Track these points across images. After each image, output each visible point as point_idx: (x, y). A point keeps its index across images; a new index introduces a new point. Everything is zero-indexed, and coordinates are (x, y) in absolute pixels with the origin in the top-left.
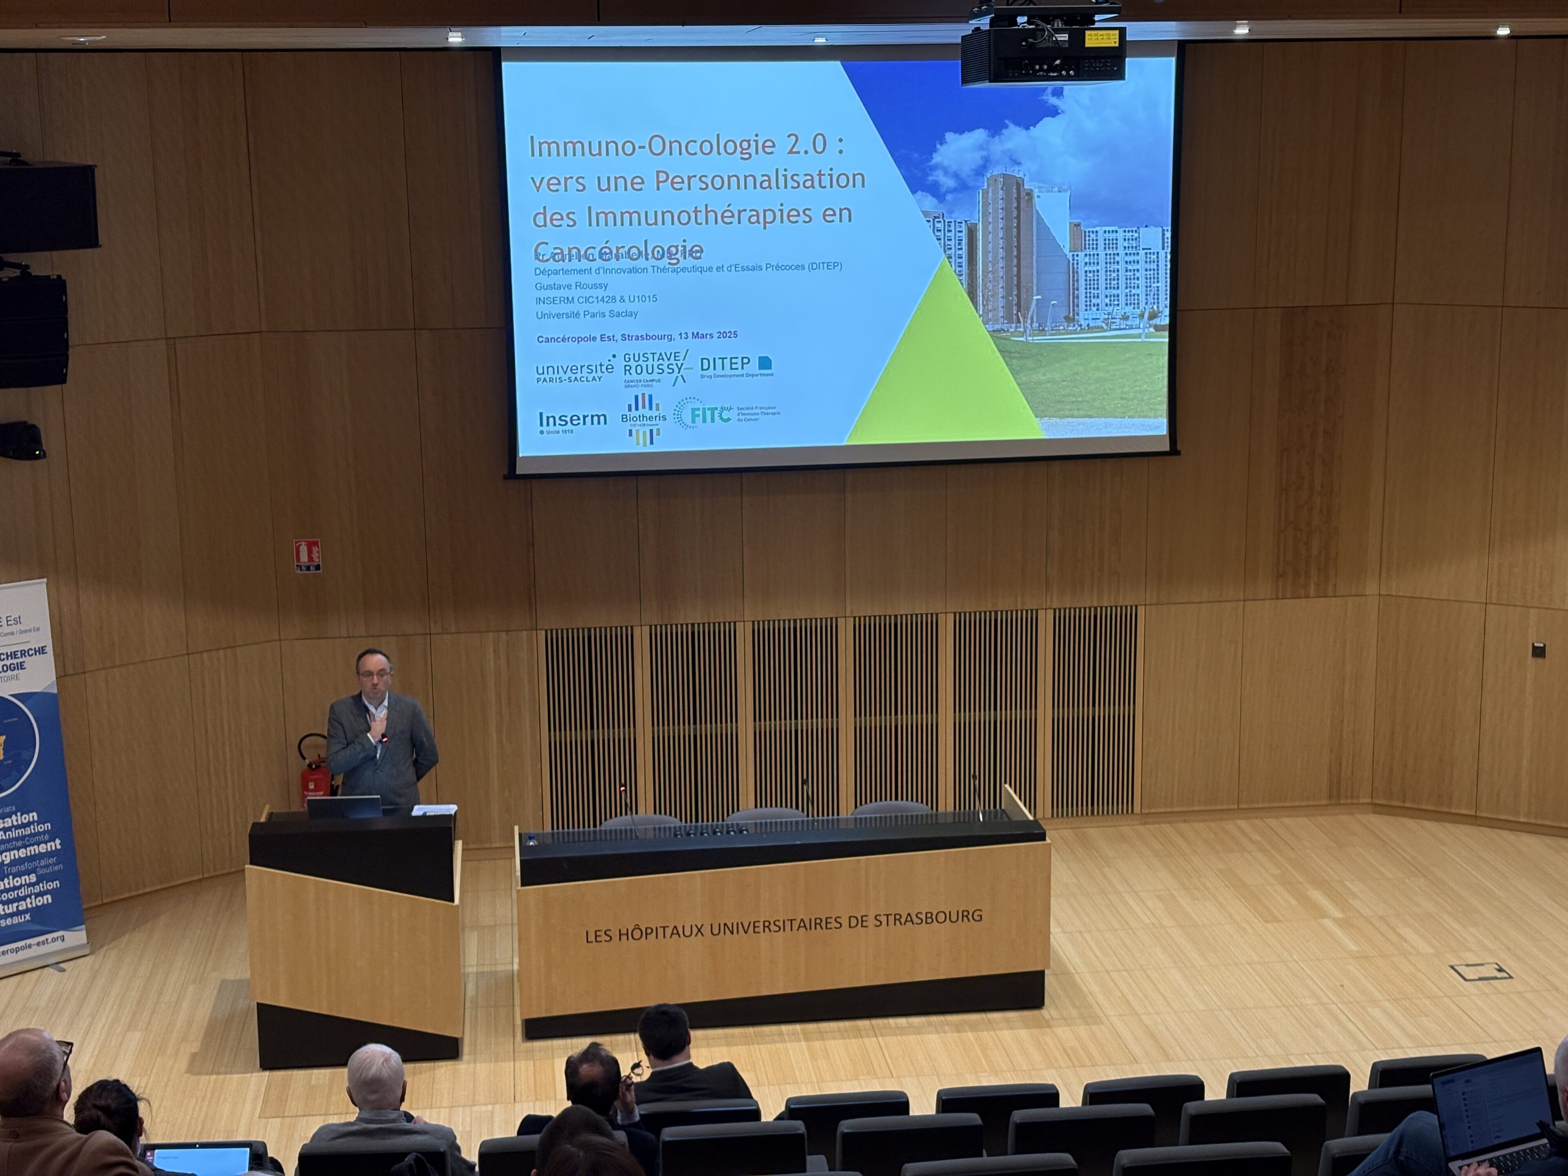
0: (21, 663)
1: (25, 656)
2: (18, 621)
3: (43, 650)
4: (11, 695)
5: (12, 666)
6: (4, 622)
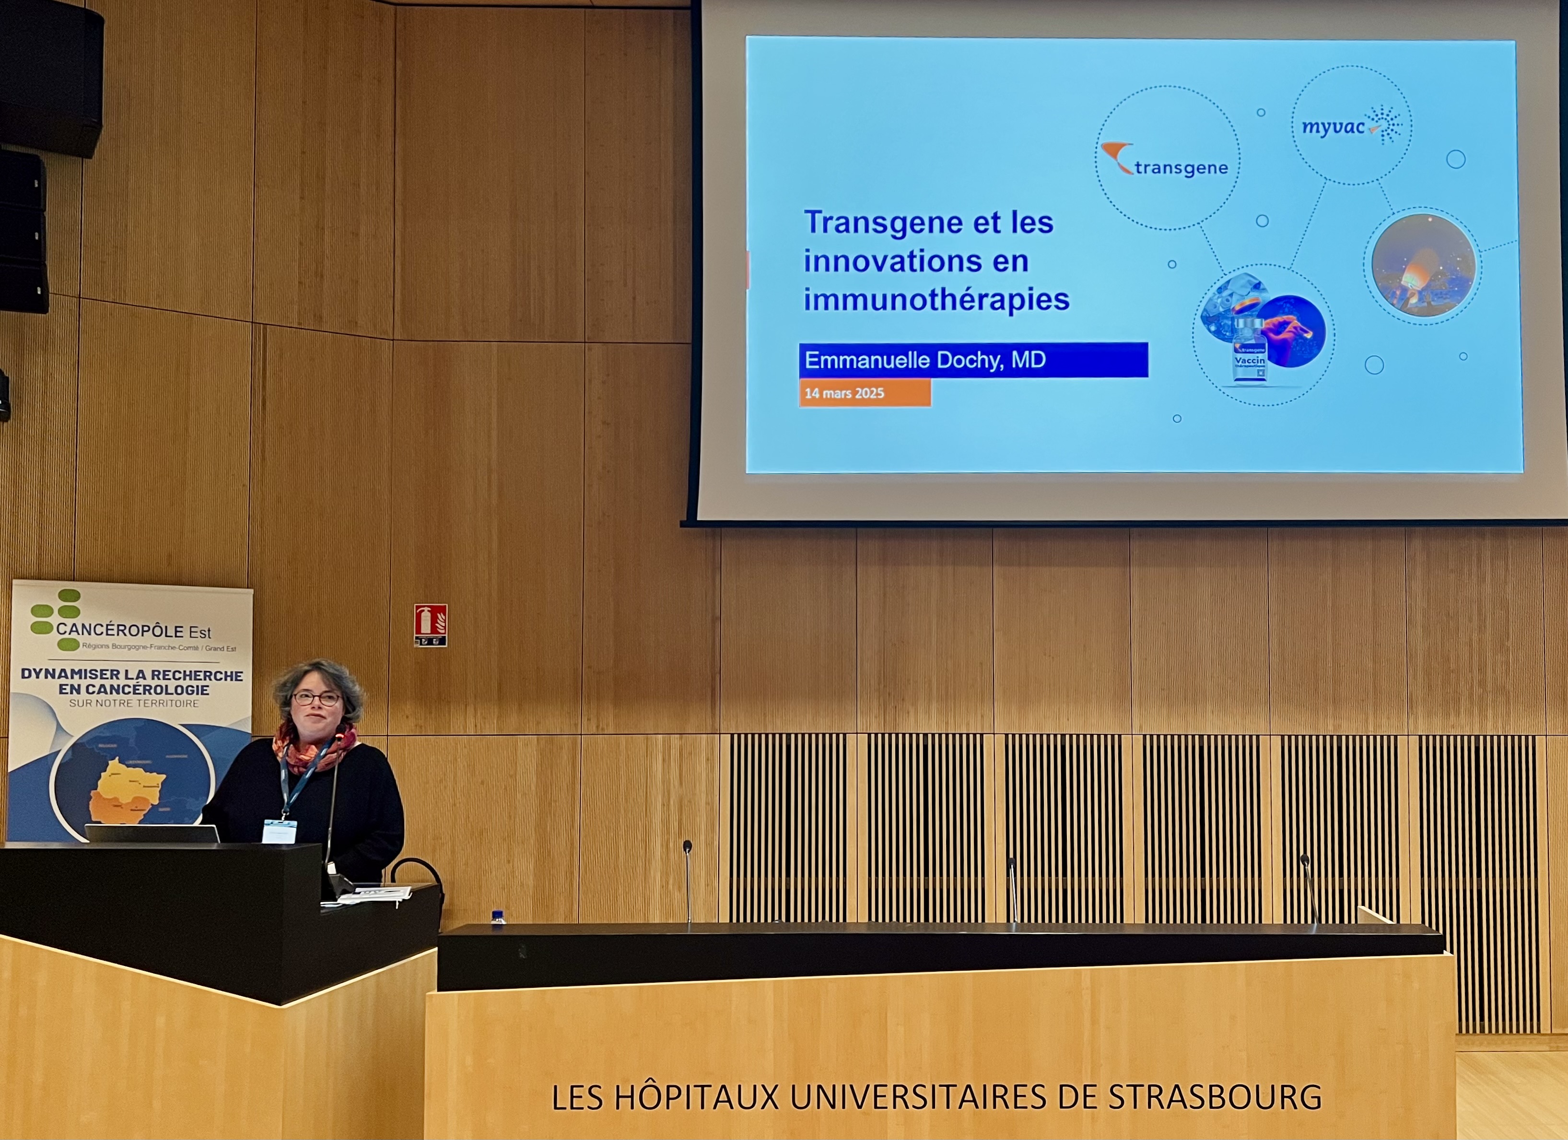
0: (203, 686)
1: (210, 680)
3: (237, 676)
4: (182, 725)
5: (190, 688)
6: (186, 632)
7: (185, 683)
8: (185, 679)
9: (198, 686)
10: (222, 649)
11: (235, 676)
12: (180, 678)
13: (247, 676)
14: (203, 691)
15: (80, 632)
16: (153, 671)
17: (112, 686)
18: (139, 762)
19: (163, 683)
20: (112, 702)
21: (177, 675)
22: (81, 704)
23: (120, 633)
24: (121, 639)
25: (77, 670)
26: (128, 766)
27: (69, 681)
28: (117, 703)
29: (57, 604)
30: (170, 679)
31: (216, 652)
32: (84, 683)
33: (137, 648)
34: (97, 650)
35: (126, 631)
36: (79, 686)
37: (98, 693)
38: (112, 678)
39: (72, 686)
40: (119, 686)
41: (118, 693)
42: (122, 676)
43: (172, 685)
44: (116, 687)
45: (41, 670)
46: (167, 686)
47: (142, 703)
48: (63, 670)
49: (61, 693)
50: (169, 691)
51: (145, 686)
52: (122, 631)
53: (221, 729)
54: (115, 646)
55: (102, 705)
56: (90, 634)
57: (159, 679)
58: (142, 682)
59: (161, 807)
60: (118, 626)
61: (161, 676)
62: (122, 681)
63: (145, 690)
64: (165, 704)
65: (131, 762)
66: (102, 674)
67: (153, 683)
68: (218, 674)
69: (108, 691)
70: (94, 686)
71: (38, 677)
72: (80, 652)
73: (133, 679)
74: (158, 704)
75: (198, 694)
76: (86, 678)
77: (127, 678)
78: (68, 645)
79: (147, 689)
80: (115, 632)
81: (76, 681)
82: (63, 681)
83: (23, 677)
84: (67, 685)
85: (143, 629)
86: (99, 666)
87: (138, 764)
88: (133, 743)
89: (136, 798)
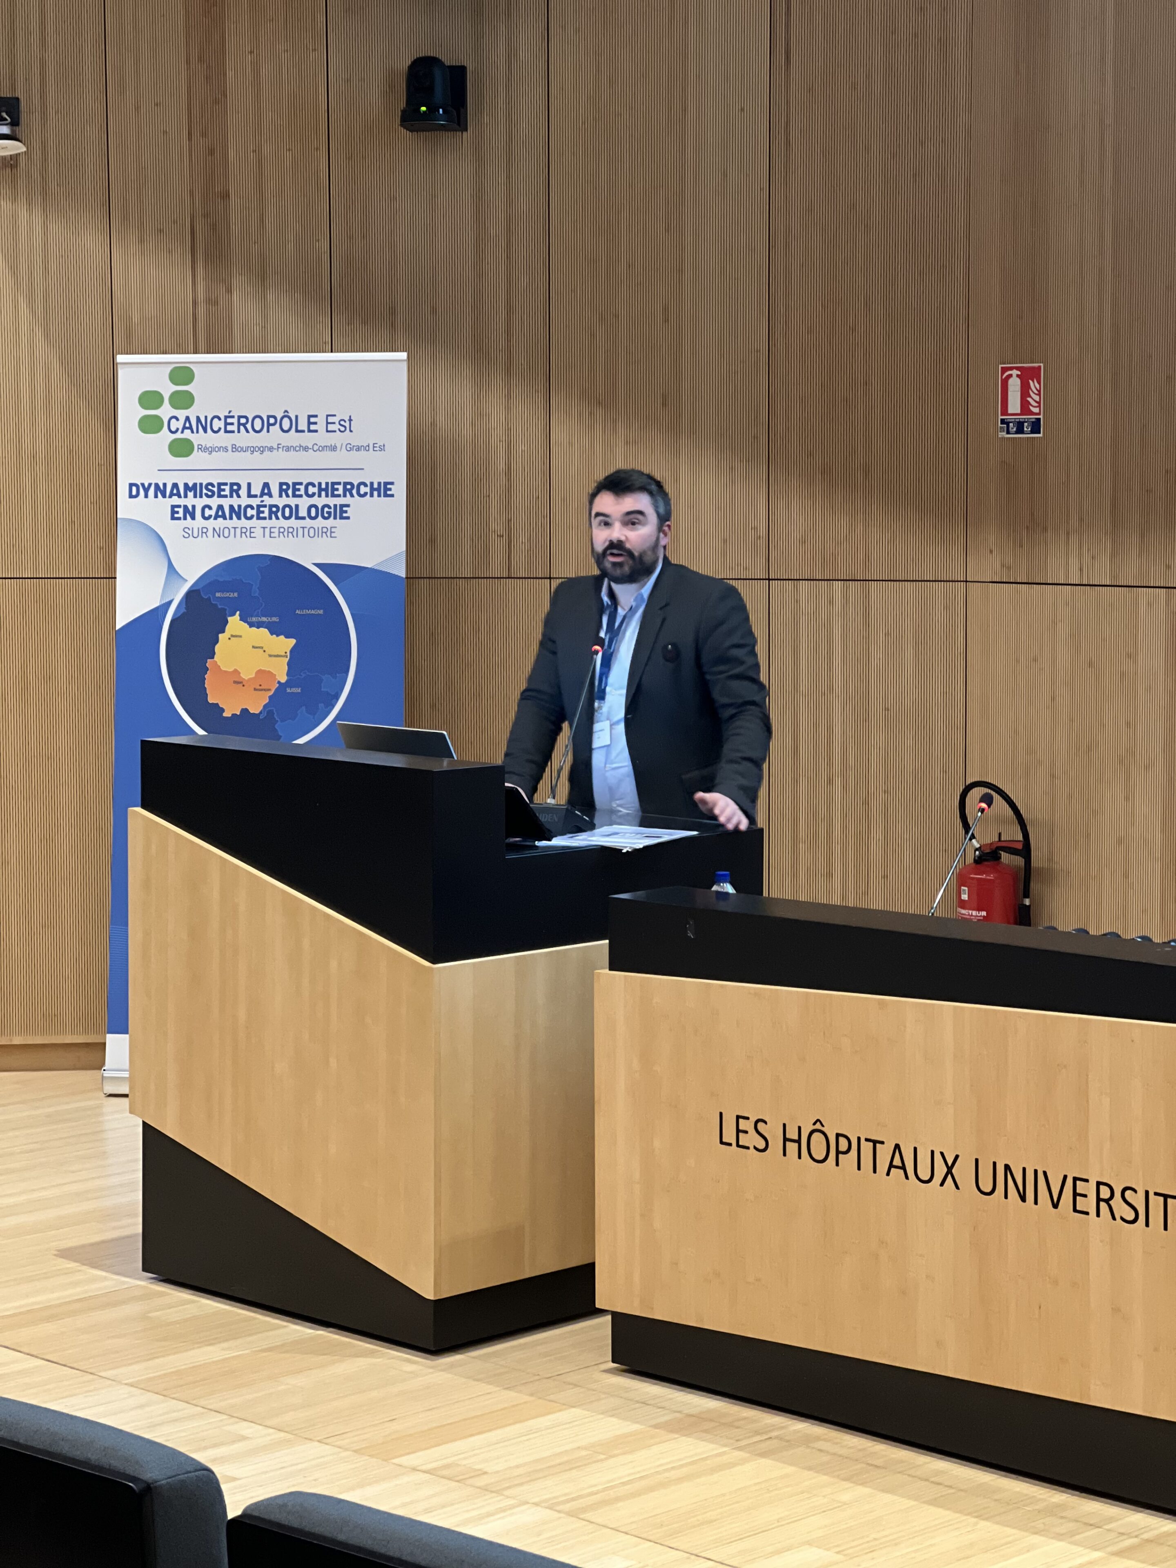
0: (342, 506)
1: (352, 496)
2: (346, 425)
3: (386, 489)
4: (315, 564)
5: (326, 509)
6: (321, 426)
7: (320, 501)
8: (320, 496)
9: (335, 506)
10: (366, 448)
11: (384, 489)
12: (313, 495)
13: (400, 490)
14: (341, 513)
15: (195, 429)
16: (281, 484)
17: (231, 507)
18: (264, 619)
19: (293, 502)
20: (232, 531)
21: (311, 490)
22: (195, 535)
23: (242, 428)
24: (244, 438)
25: (190, 485)
26: (251, 625)
27: (181, 502)
28: (238, 531)
29: (167, 389)
30: (301, 496)
31: (360, 454)
32: (200, 503)
33: (262, 449)
34: (214, 453)
35: (249, 426)
37: (215, 519)
38: (231, 496)
39: (186, 507)
40: (239, 506)
41: (239, 518)
42: (243, 492)
44: (236, 508)
45: (150, 485)
47: (267, 531)
48: (175, 486)
49: (173, 518)
50: (300, 515)
51: (271, 506)
52: (244, 425)
53: (367, 572)
54: (235, 449)
55: (219, 536)
56: (205, 431)
57: (288, 496)
58: (267, 500)
59: (291, 687)
61: (290, 492)
62: (244, 501)
63: (271, 512)
64: (296, 534)
65: (254, 619)
66: (220, 490)
67: (281, 502)
68: (362, 487)
69: (228, 515)
70: (210, 508)
71: (146, 496)
72: (197, 459)
73: (255, 496)
74: (286, 534)
75: (335, 518)
76: (201, 497)
77: (250, 495)
78: (181, 448)
79: (274, 511)
80: (234, 428)
81: (190, 501)
82: (175, 500)
83: (131, 496)
84: (179, 506)
85: (269, 422)
86: (215, 479)
87: (264, 622)
88: (256, 593)
89: (260, 672)
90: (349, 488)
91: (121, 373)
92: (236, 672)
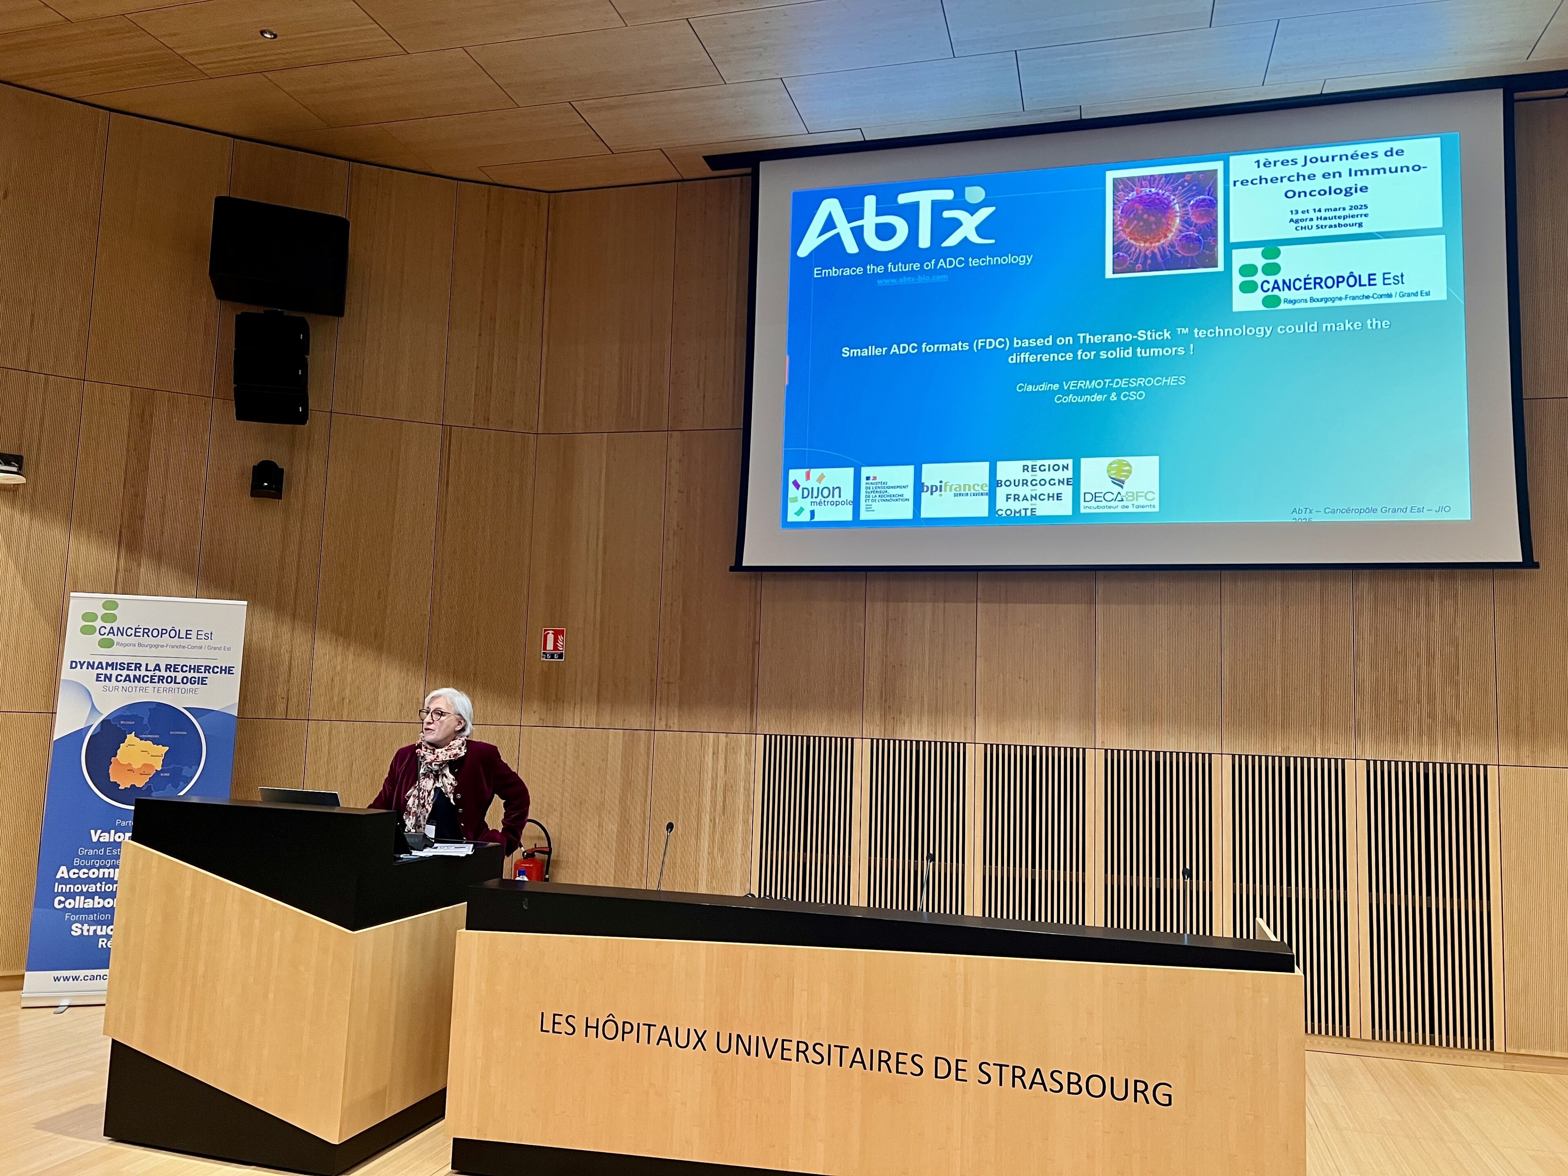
0: (202, 678)
1: (209, 672)
2: (209, 636)
3: (230, 670)
4: (184, 708)
5: (193, 679)
6: (194, 635)
7: (189, 675)
8: (190, 672)
9: (199, 678)
10: (220, 649)
11: (228, 670)
12: (186, 671)
13: (238, 671)
14: (202, 681)
15: (116, 634)
16: (167, 665)
17: (135, 676)
18: (150, 736)
19: (173, 674)
20: (134, 689)
21: (185, 669)
22: (111, 690)
23: (145, 634)
24: (146, 640)
25: (110, 663)
26: (141, 739)
27: (104, 672)
28: (138, 689)
29: (101, 612)
30: (179, 672)
31: (215, 651)
32: (115, 673)
33: (157, 646)
34: (127, 648)
35: (150, 634)
36: (111, 675)
37: (124, 681)
38: (135, 670)
39: (106, 675)
41: (139, 682)
42: (143, 668)
43: (180, 676)
44: (138, 677)
45: (84, 662)
46: (176, 677)
47: (156, 689)
48: (100, 663)
49: (97, 680)
50: (177, 681)
51: (159, 676)
52: (146, 633)
53: (214, 712)
54: (140, 645)
55: (126, 691)
56: (122, 635)
57: (170, 671)
58: (157, 673)
59: (163, 773)
60: (144, 629)
61: (172, 669)
62: (143, 672)
63: (159, 679)
64: (173, 691)
66: (128, 667)
67: (166, 675)
68: (216, 668)
69: (132, 680)
70: (121, 676)
71: (81, 668)
72: (115, 649)
73: (151, 671)
74: (168, 691)
75: (198, 684)
76: (116, 669)
77: (147, 670)
78: (106, 644)
79: (161, 679)
80: (141, 634)
81: (109, 671)
82: (100, 671)
83: (71, 668)
84: (102, 674)
85: (162, 633)
86: (126, 661)
87: (149, 738)
88: (146, 721)
89: (145, 765)
90: (207, 669)
91: (72, 601)
92: (130, 764)
